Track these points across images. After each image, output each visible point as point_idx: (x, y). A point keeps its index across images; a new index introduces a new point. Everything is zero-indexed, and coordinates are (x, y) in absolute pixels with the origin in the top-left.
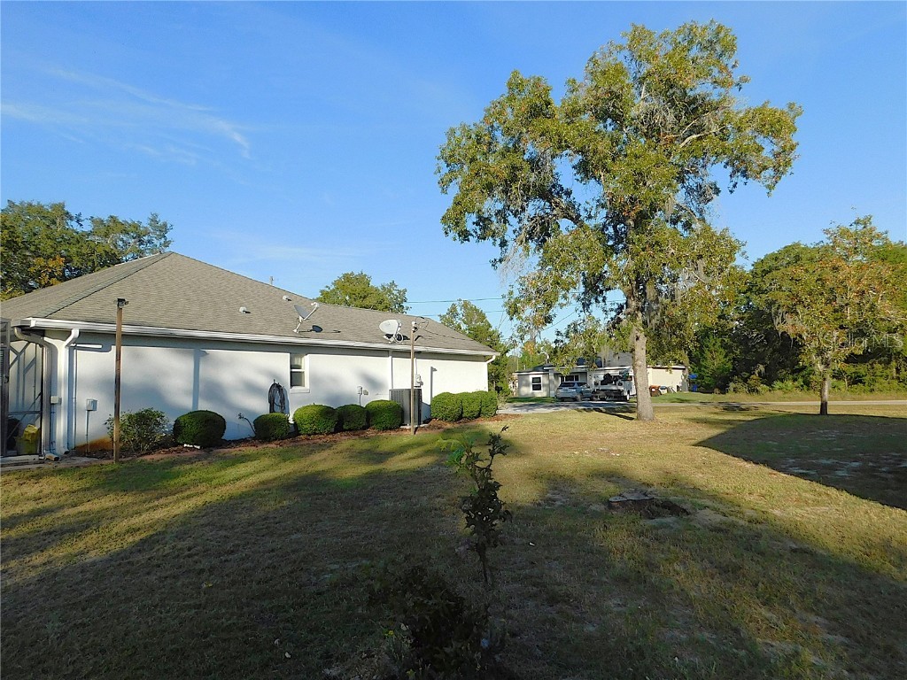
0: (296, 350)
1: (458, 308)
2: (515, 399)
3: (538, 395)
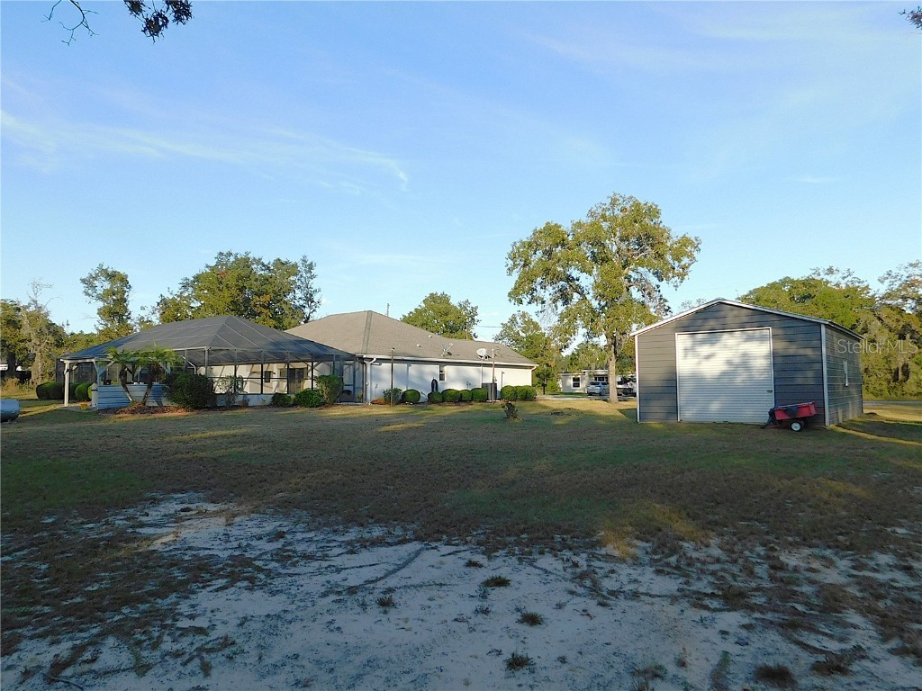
0: (442, 364)
1: (518, 319)
2: (561, 393)
3: (578, 390)
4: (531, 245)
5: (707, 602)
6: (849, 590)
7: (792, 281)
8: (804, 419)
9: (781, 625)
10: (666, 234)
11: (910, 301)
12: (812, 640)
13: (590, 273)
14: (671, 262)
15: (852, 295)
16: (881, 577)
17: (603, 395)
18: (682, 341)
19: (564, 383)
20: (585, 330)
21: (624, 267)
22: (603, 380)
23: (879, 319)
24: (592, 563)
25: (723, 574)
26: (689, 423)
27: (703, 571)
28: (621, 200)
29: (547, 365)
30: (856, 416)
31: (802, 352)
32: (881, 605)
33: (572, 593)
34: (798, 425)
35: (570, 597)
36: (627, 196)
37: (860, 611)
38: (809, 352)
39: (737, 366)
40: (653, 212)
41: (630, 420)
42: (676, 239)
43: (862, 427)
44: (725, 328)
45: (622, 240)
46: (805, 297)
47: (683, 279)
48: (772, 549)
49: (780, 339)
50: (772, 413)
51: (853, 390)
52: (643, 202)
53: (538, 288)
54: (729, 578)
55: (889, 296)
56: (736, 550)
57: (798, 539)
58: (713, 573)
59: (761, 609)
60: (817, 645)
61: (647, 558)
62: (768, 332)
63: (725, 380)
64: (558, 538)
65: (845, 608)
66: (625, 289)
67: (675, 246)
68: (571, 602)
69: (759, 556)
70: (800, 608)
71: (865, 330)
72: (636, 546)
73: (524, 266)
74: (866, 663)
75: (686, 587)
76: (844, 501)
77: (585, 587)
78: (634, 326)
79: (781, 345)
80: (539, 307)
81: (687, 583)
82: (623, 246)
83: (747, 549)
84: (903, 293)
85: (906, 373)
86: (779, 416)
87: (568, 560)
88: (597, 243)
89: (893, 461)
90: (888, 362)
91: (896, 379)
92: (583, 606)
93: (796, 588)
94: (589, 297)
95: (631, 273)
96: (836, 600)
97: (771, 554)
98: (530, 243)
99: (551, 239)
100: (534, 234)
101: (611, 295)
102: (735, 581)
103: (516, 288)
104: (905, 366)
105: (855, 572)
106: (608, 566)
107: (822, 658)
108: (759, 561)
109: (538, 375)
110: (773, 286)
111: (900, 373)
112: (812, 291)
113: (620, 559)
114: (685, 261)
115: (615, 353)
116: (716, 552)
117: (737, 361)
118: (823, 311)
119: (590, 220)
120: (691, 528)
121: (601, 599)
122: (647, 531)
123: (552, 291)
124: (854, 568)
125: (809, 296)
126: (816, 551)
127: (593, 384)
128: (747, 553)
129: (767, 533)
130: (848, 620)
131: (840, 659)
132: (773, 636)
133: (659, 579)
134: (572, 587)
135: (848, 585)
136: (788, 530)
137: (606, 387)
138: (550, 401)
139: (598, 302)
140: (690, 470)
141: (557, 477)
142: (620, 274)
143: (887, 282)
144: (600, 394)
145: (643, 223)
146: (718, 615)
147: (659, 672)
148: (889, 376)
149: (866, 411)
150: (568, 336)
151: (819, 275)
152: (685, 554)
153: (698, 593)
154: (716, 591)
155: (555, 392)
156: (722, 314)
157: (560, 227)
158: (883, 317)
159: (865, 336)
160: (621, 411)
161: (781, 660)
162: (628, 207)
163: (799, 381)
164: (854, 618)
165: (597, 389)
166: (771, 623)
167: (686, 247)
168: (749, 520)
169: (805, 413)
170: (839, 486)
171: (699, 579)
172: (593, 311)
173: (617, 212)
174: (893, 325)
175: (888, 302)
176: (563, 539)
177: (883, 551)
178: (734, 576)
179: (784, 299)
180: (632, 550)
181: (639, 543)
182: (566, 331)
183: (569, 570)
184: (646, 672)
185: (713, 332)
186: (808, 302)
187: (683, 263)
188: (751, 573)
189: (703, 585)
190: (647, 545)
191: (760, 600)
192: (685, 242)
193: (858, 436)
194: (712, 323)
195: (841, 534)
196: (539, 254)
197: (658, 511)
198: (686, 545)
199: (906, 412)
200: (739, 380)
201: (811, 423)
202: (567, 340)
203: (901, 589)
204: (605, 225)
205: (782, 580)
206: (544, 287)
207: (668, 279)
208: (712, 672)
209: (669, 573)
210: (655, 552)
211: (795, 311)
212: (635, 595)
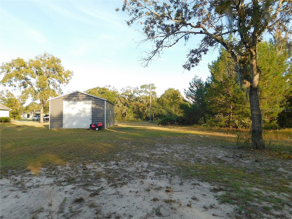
1: (4, 92)
2: (22, 120)
3: (29, 119)
4: (11, 65)
5: (62, 183)
6: (103, 172)
7: (100, 88)
8: (99, 127)
9: (83, 186)
10: (63, 69)
11: (127, 96)
12: (91, 188)
13: (35, 78)
14: (64, 78)
15: (114, 93)
16: (111, 167)
17: (38, 120)
18: (65, 103)
19: (23, 116)
20: (32, 98)
21: (48, 78)
22: (38, 115)
23: (120, 100)
24: (23, 178)
25: (69, 174)
26: (66, 129)
27: (63, 174)
28: (48, 55)
29: (16, 110)
30: (112, 126)
31: (99, 108)
32: (110, 175)
33: (12, 191)
34: (97, 129)
35: (11, 192)
36: (50, 54)
37: (104, 178)
38: (101, 108)
39: (82, 111)
40: (58, 61)
41: (46, 128)
42: (66, 71)
43: (114, 129)
44: (78, 100)
45: (47, 68)
46: (103, 93)
47: (67, 84)
48: (85, 164)
49: (94, 104)
50: (91, 125)
51: (112, 119)
52: (55, 57)
53: (13, 81)
54: (70, 175)
55: (122, 94)
56: (74, 166)
57: (92, 160)
58: (66, 174)
59: (78, 182)
60: (92, 189)
61: (44, 173)
62: (90, 102)
63: (78, 115)
64: (10, 171)
65: (101, 177)
66: (48, 85)
67: (65, 73)
68: (11, 194)
69: (81, 167)
70: (89, 180)
71: (117, 103)
72: (41, 170)
73: (7, 72)
74: (104, 191)
75: (56, 180)
76: (105, 149)
77: (18, 187)
78: (50, 97)
79: (94, 106)
80: (14, 88)
81: (57, 179)
82: (48, 70)
83: (77, 165)
84: (126, 94)
85: (125, 115)
86: (93, 126)
87: (13, 179)
88: (38, 67)
89: (119, 137)
90: (122, 112)
91: (123, 116)
92: (16, 194)
93: (89, 175)
94: (34, 86)
95: (50, 80)
96: (99, 176)
97: (84, 166)
98: (10, 64)
99: (20, 64)
100: (12, 61)
101: (42, 87)
102: (72, 175)
103: (3, 80)
104: (125, 113)
105: (105, 167)
106: (28, 178)
107: (93, 192)
108: (80, 168)
109: (13, 113)
110: (94, 89)
111: (124, 115)
112: (105, 91)
113: (34, 175)
114: (68, 78)
115: (43, 106)
116: (68, 168)
117: (82, 110)
118: (107, 97)
119: (35, 60)
120: (61, 161)
121: (24, 190)
122: (45, 164)
123: (19, 83)
124: (105, 166)
125: (104, 93)
126: (96, 163)
127: (34, 116)
128: (77, 166)
129: (84, 160)
130: (101, 180)
131: (97, 191)
132: (81, 189)
133: (47, 179)
134: (13, 188)
135: (103, 171)
136: (90, 158)
137: (40, 117)
138: (16, 122)
139: (37, 88)
140: (64, 143)
141: (14, 150)
142: (46, 80)
143: (122, 91)
144: (37, 120)
145: (55, 64)
146: (65, 187)
147: (41, 210)
148: (122, 115)
149: (115, 125)
150: (25, 99)
151: (106, 87)
152: (58, 170)
153: (60, 181)
154: (66, 180)
155: (20, 119)
156: (78, 95)
157: (23, 60)
158: (121, 99)
159: (117, 104)
160: (44, 125)
161: (81, 196)
162: (50, 57)
163: (99, 116)
164: (103, 180)
165: (36, 118)
166: (81, 186)
167: (69, 74)
168: (80, 157)
169: (99, 125)
170: (105, 145)
171: (61, 177)
172: (35, 91)
173: (46, 59)
174: (123, 102)
175: (122, 96)
176: (12, 172)
177: (113, 160)
178: (72, 174)
179: (97, 93)
180: (39, 171)
181: (42, 169)
182: (24, 98)
183: (13, 182)
184: (37, 211)
185: (75, 101)
186: (103, 94)
187: (67, 79)
188: (77, 172)
189: (62, 179)
190: (45, 169)
191: (79, 180)
192: (69, 72)
193: (112, 131)
194: (75, 98)
195: (104, 158)
196: (14, 69)
197: (51, 157)
198: (59, 167)
199: (124, 125)
200: (82, 116)
201: (101, 128)
202: (25, 101)
203: (115, 170)
204: (42, 62)
205: (86, 173)
206: (16, 81)
207: (63, 83)
208: (60, 205)
209: (51, 177)
210: (47, 171)
211: (99, 96)
212: (38, 186)
